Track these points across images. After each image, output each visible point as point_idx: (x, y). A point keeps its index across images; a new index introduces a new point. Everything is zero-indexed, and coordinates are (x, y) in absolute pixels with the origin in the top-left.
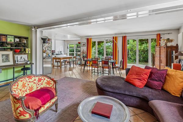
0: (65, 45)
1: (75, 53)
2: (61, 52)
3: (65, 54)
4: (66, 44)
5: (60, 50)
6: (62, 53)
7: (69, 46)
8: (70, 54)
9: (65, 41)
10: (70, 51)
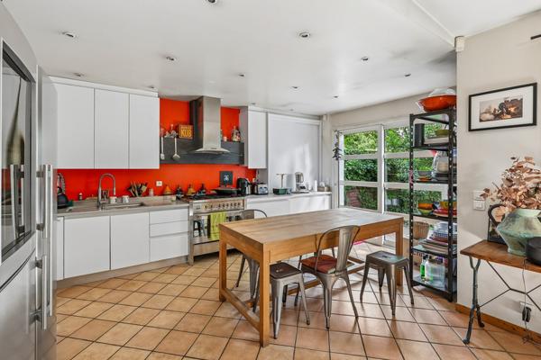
0: (321, 138)
1: (382, 184)
2: (299, 177)
3: (320, 189)
4: (327, 133)
5: (298, 169)
6: (308, 180)
7: (342, 146)
8: (348, 189)
9: (320, 117)
10: (352, 173)
